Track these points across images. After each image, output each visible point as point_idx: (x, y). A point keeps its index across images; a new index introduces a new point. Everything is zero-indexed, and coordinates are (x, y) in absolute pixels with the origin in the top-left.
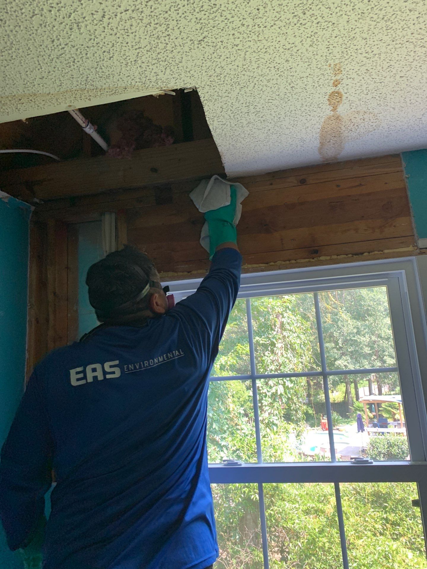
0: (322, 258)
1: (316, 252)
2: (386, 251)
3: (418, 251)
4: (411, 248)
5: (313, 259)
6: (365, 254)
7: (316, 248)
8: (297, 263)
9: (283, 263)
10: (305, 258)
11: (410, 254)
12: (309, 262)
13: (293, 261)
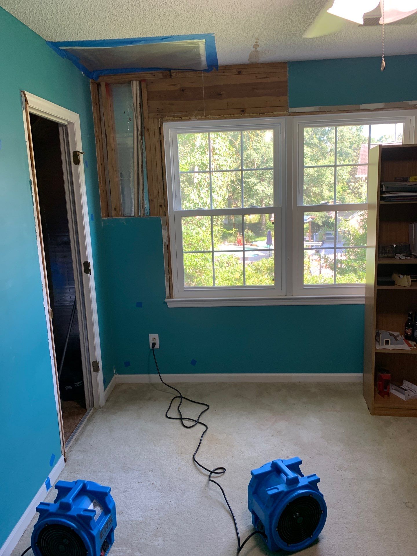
0: (246, 114)
1: (243, 111)
2: (275, 113)
3: (288, 114)
4: (286, 112)
5: (242, 114)
6: (266, 114)
7: (244, 109)
8: (234, 116)
9: (228, 116)
10: (238, 114)
11: (285, 115)
12: (240, 116)
13: (232, 115)
